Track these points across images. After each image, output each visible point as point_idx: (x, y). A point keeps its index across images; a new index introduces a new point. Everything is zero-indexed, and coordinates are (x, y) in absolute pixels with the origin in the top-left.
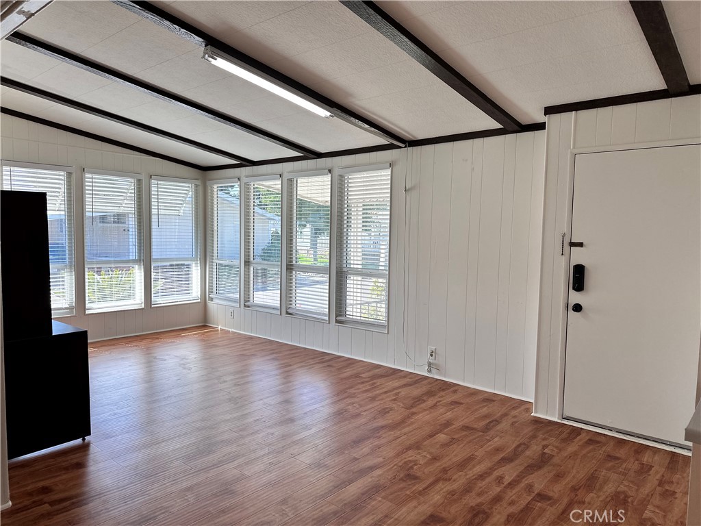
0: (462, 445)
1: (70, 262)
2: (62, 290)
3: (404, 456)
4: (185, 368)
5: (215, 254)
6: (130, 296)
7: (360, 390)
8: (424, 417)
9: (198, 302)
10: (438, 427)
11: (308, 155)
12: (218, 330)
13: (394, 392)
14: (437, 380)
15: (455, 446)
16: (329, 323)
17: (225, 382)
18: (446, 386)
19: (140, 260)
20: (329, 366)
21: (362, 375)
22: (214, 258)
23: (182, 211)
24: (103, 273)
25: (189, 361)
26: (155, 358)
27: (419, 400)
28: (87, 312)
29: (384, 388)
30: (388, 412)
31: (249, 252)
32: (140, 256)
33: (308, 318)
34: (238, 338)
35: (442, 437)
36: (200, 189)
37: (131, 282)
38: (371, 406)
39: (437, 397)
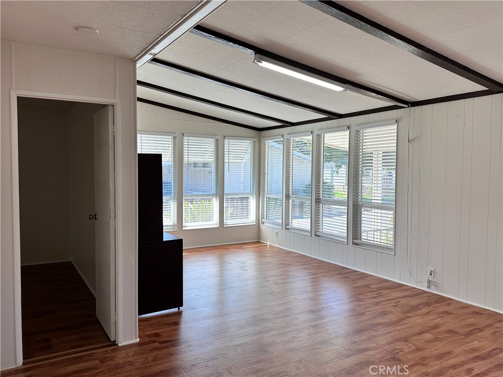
0: (443, 343)
1: (174, 195)
2: (169, 214)
3: (393, 345)
4: (243, 270)
5: (266, 190)
6: (210, 219)
7: (367, 297)
8: (417, 321)
9: (254, 225)
10: (427, 329)
11: (331, 116)
12: (267, 246)
13: (396, 301)
14: (435, 294)
15: (437, 343)
16: (347, 244)
17: (268, 281)
18: (441, 300)
19: (217, 194)
20: (346, 277)
21: (371, 286)
22: (265, 193)
23: (244, 160)
24: (194, 202)
25: (246, 265)
26: (224, 261)
27: (416, 308)
28: (184, 229)
29: (388, 297)
30: (387, 314)
31: (289, 189)
32: (217, 192)
33: (331, 240)
34: (281, 252)
35: (428, 336)
36: (257, 144)
37: (211, 209)
38: (374, 308)
39: (431, 307)
